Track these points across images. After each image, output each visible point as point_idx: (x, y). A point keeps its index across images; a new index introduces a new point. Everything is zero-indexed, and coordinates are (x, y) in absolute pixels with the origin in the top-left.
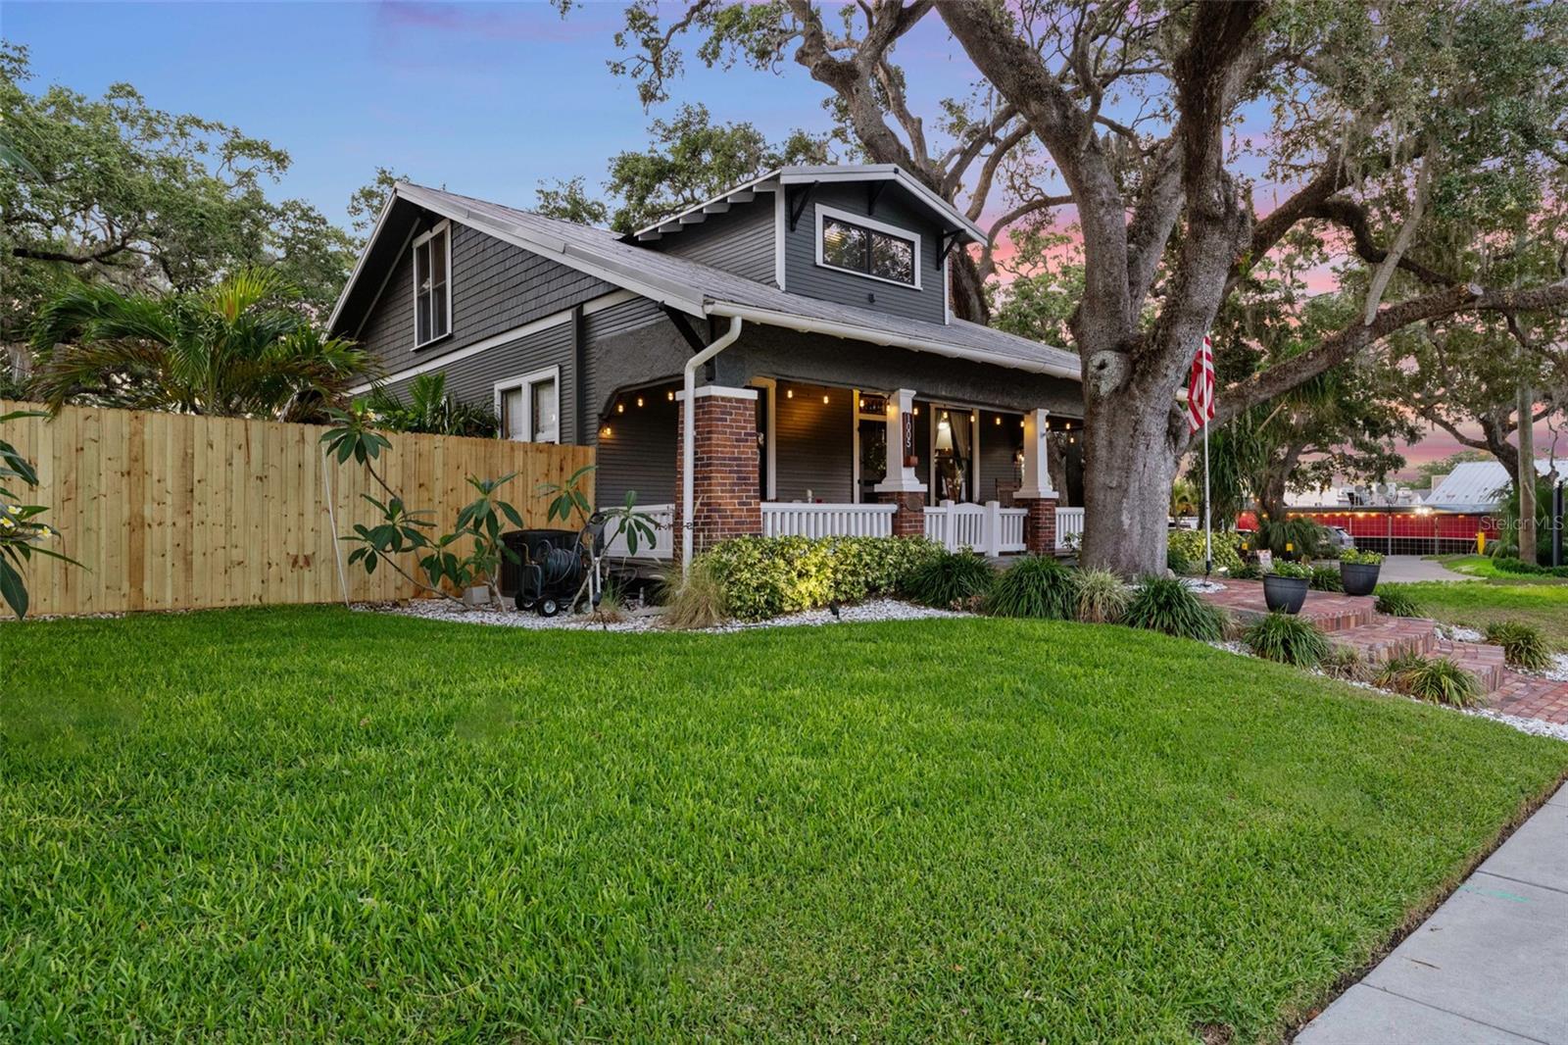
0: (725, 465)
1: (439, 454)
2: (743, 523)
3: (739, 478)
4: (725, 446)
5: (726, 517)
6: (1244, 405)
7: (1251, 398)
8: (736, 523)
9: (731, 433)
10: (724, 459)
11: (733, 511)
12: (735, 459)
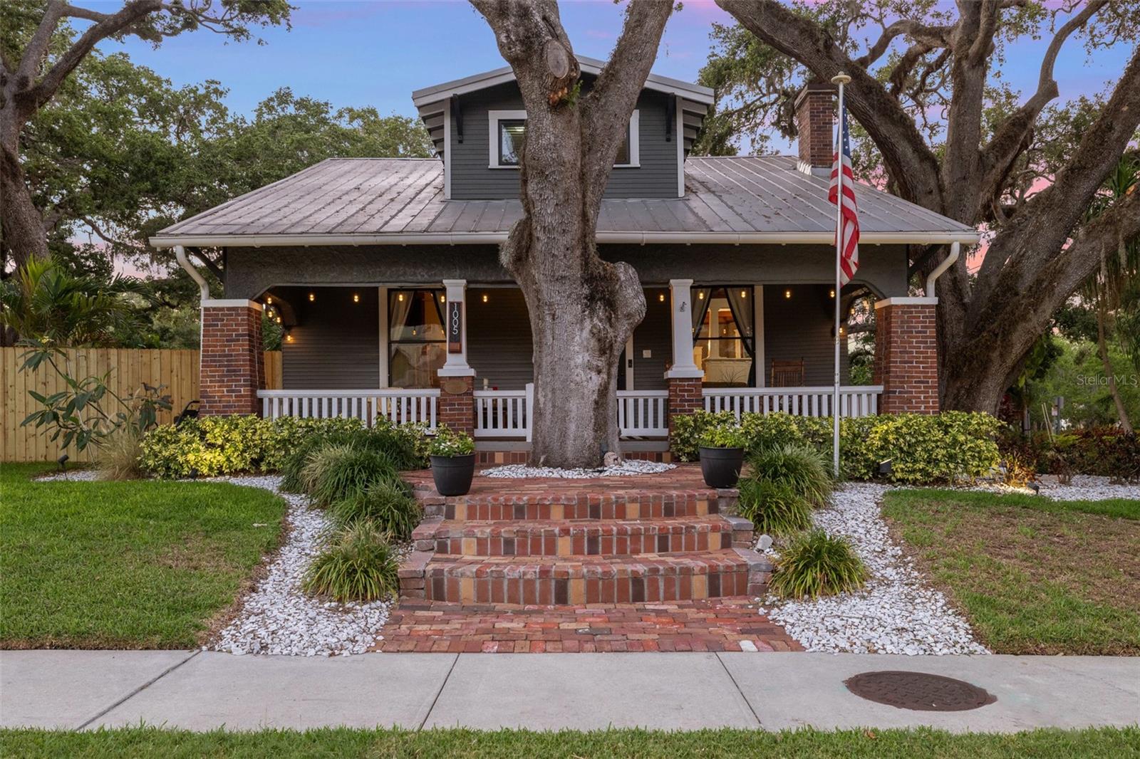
0: (215, 361)
1: (156, 366)
2: (231, 406)
3: (228, 371)
4: (216, 346)
5: (215, 402)
6: (1116, 232)
7: (1126, 222)
8: (224, 406)
9: (221, 336)
10: (215, 356)
11: (222, 397)
12: (225, 356)
